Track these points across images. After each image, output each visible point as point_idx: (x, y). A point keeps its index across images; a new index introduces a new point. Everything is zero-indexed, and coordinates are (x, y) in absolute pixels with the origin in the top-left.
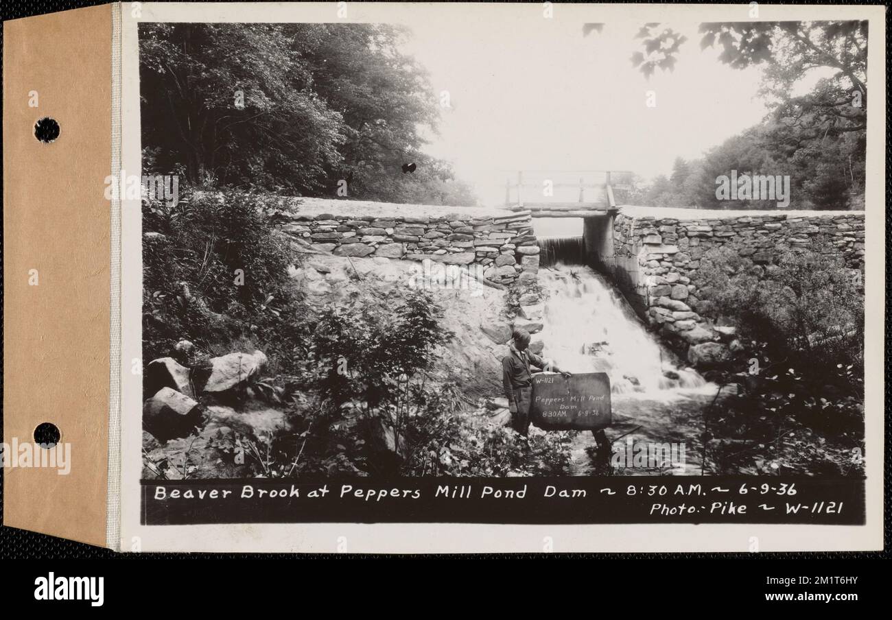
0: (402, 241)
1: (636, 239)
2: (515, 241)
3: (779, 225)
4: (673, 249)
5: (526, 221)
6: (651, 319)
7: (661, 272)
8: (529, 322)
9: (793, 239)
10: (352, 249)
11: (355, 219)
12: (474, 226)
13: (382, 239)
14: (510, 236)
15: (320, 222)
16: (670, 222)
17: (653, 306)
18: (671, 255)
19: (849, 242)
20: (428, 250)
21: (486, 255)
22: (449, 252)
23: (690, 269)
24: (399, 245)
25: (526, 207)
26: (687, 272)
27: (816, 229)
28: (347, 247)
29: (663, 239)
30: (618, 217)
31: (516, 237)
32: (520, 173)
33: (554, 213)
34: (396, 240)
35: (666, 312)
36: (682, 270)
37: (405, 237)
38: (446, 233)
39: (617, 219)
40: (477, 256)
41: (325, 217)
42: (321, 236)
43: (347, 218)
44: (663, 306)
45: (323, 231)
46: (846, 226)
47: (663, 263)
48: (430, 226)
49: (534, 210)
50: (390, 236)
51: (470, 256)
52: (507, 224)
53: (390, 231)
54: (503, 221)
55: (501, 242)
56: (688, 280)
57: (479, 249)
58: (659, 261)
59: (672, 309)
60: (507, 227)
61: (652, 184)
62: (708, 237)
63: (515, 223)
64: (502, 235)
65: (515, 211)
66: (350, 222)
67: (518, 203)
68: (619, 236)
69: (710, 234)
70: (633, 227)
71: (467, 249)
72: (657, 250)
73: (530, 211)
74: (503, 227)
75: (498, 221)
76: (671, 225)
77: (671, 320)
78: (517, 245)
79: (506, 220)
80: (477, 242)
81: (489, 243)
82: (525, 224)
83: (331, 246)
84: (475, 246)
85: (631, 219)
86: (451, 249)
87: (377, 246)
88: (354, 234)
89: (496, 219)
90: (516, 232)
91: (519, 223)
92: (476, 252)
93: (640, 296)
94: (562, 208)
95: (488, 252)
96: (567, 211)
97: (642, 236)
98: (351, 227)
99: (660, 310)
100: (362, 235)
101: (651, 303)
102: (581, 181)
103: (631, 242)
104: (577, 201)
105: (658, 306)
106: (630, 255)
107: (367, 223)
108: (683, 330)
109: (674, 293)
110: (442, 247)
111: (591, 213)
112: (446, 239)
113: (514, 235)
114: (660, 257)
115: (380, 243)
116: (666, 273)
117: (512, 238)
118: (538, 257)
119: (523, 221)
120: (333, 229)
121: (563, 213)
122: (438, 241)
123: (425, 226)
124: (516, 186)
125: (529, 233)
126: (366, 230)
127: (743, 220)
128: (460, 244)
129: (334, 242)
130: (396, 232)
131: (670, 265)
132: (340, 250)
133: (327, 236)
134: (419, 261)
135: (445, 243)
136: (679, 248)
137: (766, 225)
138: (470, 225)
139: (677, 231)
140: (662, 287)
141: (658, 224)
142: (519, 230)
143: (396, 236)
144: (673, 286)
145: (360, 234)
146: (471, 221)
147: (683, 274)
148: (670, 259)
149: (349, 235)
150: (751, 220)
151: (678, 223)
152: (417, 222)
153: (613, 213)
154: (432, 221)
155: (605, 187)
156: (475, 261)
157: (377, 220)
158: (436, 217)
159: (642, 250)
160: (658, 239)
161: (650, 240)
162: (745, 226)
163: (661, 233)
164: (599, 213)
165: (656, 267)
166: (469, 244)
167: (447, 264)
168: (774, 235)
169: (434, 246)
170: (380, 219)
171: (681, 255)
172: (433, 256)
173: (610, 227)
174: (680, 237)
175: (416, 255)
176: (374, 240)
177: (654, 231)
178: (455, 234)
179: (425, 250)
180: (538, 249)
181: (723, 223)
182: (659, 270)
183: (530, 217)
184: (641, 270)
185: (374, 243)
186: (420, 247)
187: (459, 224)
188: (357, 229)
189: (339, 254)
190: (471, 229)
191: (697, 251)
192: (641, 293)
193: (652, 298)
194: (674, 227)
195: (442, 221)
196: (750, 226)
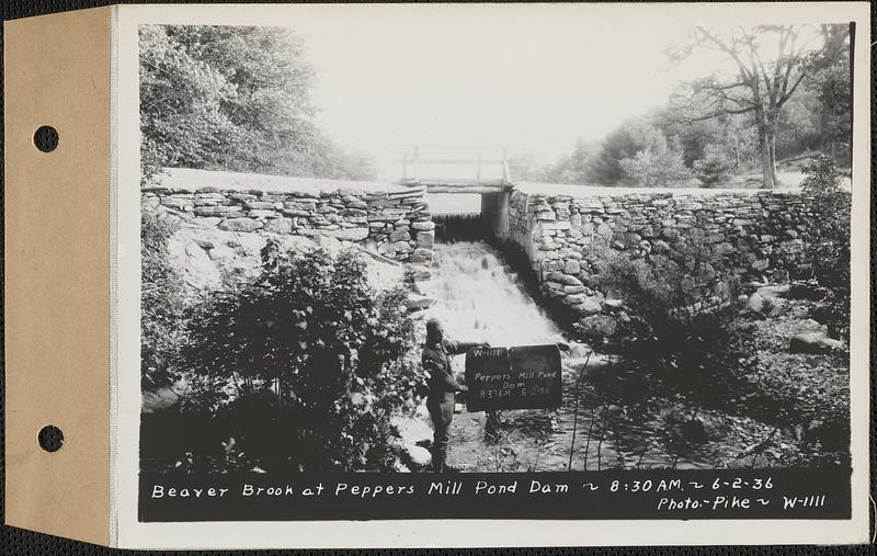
0: (292, 216)
1: (531, 215)
2: (410, 217)
3: (665, 202)
4: (566, 225)
5: (421, 197)
6: (544, 293)
7: (554, 248)
8: (422, 298)
9: (679, 216)
10: (238, 224)
11: (241, 193)
12: (368, 202)
13: (271, 214)
14: (404, 212)
15: (203, 195)
16: (564, 198)
18: (563, 231)
19: (729, 218)
20: (319, 225)
21: (380, 231)
22: (341, 227)
23: (582, 245)
24: (290, 220)
25: (421, 182)
26: (579, 248)
27: (700, 206)
28: (232, 222)
29: (557, 215)
30: (514, 193)
31: (411, 213)
32: (417, 147)
33: (450, 189)
34: (286, 215)
35: (558, 286)
36: (574, 246)
37: (295, 212)
38: (338, 208)
39: (512, 196)
40: (370, 232)
41: (209, 191)
42: (205, 210)
43: (233, 192)
44: (555, 281)
45: (207, 205)
46: (726, 204)
47: (556, 239)
48: (322, 201)
49: (428, 186)
50: (280, 211)
51: (364, 232)
52: (402, 199)
53: (280, 206)
54: (398, 196)
55: (395, 218)
56: (580, 256)
57: (373, 224)
58: (553, 237)
59: (564, 283)
60: (401, 202)
62: (599, 214)
63: (409, 199)
64: (397, 211)
65: (411, 186)
66: (234, 195)
67: (413, 179)
68: (514, 212)
69: (602, 211)
70: (527, 203)
71: (360, 225)
72: (550, 226)
73: (425, 187)
74: (399, 202)
75: (393, 197)
76: (565, 201)
77: (563, 294)
78: (412, 220)
79: (401, 196)
80: (371, 218)
81: (383, 218)
82: (418, 200)
83: (215, 220)
84: (369, 222)
85: (526, 195)
86: (344, 224)
87: (266, 221)
88: (240, 208)
89: (390, 194)
90: (411, 208)
91: (414, 199)
92: (370, 228)
93: (534, 271)
94: (459, 184)
95: (382, 228)
97: (536, 212)
98: (235, 202)
99: (552, 285)
100: (249, 209)
101: (545, 279)
102: (479, 156)
103: (526, 218)
104: (474, 176)
105: (551, 281)
106: (525, 231)
107: (255, 197)
108: (574, 303)
109: (567, 269)
110: (334, 222)
111: (488, 190)
112: (339, 214)
113: (410, 211)
114: (554, 233)
115: (268, 218)
116: (559, 249)
117: (407, 214)
118: (433, 233)
119: (418, 197)
120: (218, 202)
121: (459, 189)
122: (330, 216)
123: (317, 201)
124: (413, 161)
125: (424, 209)
126: (253, 204)
127: (632, 197)
128: (353, 219)
129: (219, 216)
130: (286, 207)
131: (563, 241)
132: (225, 224)
133: (211, 210)
134: (310, 237)
135: (338, 218)
136: (572, 223)
137: (654, 202)
138: (363, 200)
139: (570, 207)
140: (554, 262)
141: (551, 201)
142: (413, 205)
143: (286, 210)
144: (565, 261)
145: (247, 209)
146: (364, 196)
147: (575, 250)
148: (563, 235)
149: (235, 209)
150: (640, 197)
151: (571, 200)
152: (307, 196)
153: (509, 189)
154: (324, 196)
155: (502, 163)
156: (369, 237)
157: (265, 194)
158: (328, 191)
159: (537, 226)
160: (552, 216)
161: (544, 216)
162: (635, 203)
163: (555, 210)
164: (496, 189)
165: (549, 242)
166: (363, 219)
167: (340, 240)
168: (661, 212)
169: (325, 222)
170: (269, 194)
171: (573, 232)
172: (325, 232)
173: (506, 203)
174: (573, 213)
175: (307, 230)
176: (262, 214)
177: (549, 207)
178: (347, 209)
179: (316, 225)
180: (433, 225)
181: (614, 200)
182: (552, 246)
183: (424, 192)
184: (536, 246)
185: (262, 218)
186: (311, 222)
187: (352, 199)
188: (243, 203)
189: (225, 229)
190: (365, 204)
191: (589, 228)
192: (535, 268)
193: (545, 273)
194: (568, 204)
195: (335, 196)
196: (640, 203)
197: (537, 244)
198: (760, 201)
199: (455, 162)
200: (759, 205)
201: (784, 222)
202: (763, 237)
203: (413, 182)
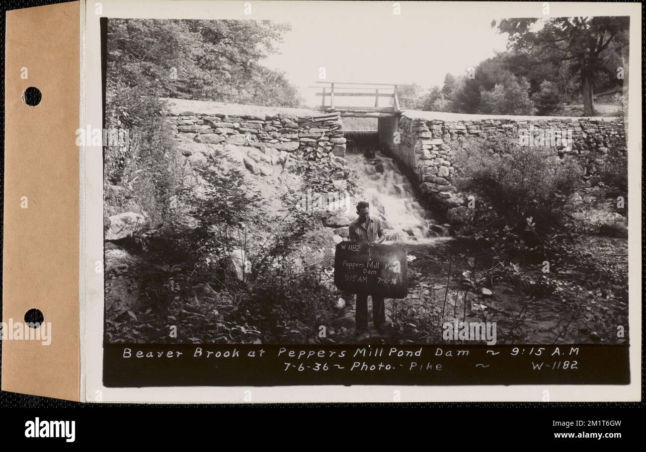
0: (245, 133)
1: (414, 134)
2: (329, 134)
3: (511, 126)
4: (439, 141)
5: (337, 120)
6: (423, 190)
7: (430, 158)
10: (208, 138)
11: (210, 116)
12: (299, 123)
13: (231, 131)
14: (324, 130)
15: (184, 118)
16: (438, 122)
17: (425, 181)
18: (437, 146)
20: (264, 139)
21: (307, 144)
22: (280, 141)
23: (451, 156)
24: (244, 135)
25: (336, 109)
26: (448, 157)
28: (204, 137)
29: (433, 135)
30: (402, 118)
31: (329, 132)
32: (333, 84)
33: (357, 115)
34: (241, 132)
35: (433, 185)
36: (445, 157)
37: (248, 130)
38: (278, 128)
39: (401, 120)
40: (300, 145)
41: (188, 114)
42: (185, 128)
43: (205, 115)
44: (432, 182)
45: (187, 124)
47: (432, 151)
48: (267, 122)
49: (342, 112)
50: (237, 129)
51: (296, 145)
52: (323, 122)
53: (237, 125)
54: (320, 120)
55: (319, 135)
56: (449, 164)
57: (302, 139)
58: (430, 150)
59: (437, 183)
60: (323, 124)
61: (429, 93)
62: (463, 134)
63: (329, 121)
64: (319, 130)
65: (330, 112)
66: (206, 118)
67: (330, 107)
69: (465, 131)
70: (412, 125)
71: (293, 140)
72: (429, 142)
73: (340, 113)
74: (320, 124)
75: (317, 120)
76: (438, 124)
77: (436, 191)
78: (330, 137)
79: (322, 119)
80: (301, 135)
81: (309, 136)
82: (334, 122)
83: (192, 135)
84: (300, 138)
85: (411, 119)
86: (282, 139)
87: (227, 136)
88: (210, 127)
89: (314, 118)
90: (329, 128)
91: (331, 121)
92: (300, 142)
93: (416, 174)
94: (362, 111)
95: (308, 142)
96: (366, 113)
97: (418, 132)
98: (207, 122)
99: (429, 184)
101: (423, 180)
102: (377, 90)
103: (410, 136)
104: (373, 105)
105: (428, 181)
106: (410, 146)
107: (220, 119)
108: (445, 198)
109: (440, 174)
110: (274, 138)
111: (383, 115)
112: (278, 132)
113: (328, 130)
114: (430, 147)
115: (229, 134)
116: (434, 158)
117: (326, 132)
118: (345, 146)
119: (334, 120)
120: (194, 122)
121: (363, 114)
122: (272, 133)
123: (263, 122)
124: (330, 94)
125: (338, 129)
126: (219, 124)
127: (487, 122)
128: (289, 136)
129: (195, 132)
130: (241, 126)
131: (437, 153)
132: (199, 138)
133: (189, 128)
134: (259, 148)
135: (278, 135)
136: (444, 141)
137: (503, 126)
138: (296, 122)
139: (443, 129)
140: (431, 168)
141: (429, 124)
142: (331, 126)
143: (241, 129)
144: (438, 167)
145: (214, 127)
146: (297, 119)
147: (446, 160)
148: (437, 148)
149: (205, 127)
150: (493, 122)
151: (443, 123)
152: (256, 119)
153: (399, 115)
154: (268, 119)
155: (393, 96)
156: (299, 148)
157: (227, 117)
158: (271, 115)
159: (418, 142)
160: (429, 135)
161: (424, 135)
162: (489, 126)
163: (431, 130)
164: (388, 115)
165: (427, 153)
166: (295, 136)
167: (279, 150)
168: (508, 133)
169: (269, 137)
170: (229, 116)
171: (445, 146)
172: (269, 145)
173: (397, 125)
174: (444, 133)
175: (257, 143)
176: (225, 131)
177: (427, 128)
178: (285, 129)
179: (263, 140)
180: (345, 140)
181: (474, 123)
182: (429, 156)
183: (339, 117)
184: (417, 156)
185: (224, 134)
186: (258, 137)
187: (288, 121)
188: (212, 123)
189: (198, 141)
190: (297, 125)
191: (455, 143)
192: (417, 172)
193: (424, 176)
194: (441, 126)
195: (275, 119)
196: (492, 126)
197: (418, 155)
198: (581, 126)
199: (360, 95)
200: (580, 129)
201: (598, 142)
202: (582, 152)
203: (329, 109)
